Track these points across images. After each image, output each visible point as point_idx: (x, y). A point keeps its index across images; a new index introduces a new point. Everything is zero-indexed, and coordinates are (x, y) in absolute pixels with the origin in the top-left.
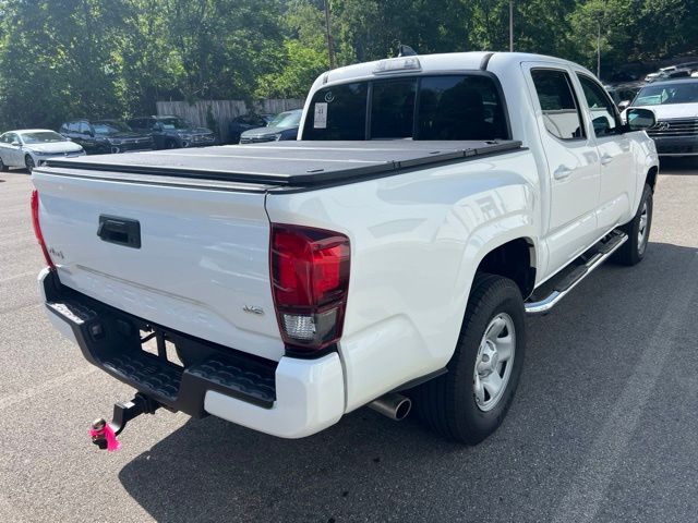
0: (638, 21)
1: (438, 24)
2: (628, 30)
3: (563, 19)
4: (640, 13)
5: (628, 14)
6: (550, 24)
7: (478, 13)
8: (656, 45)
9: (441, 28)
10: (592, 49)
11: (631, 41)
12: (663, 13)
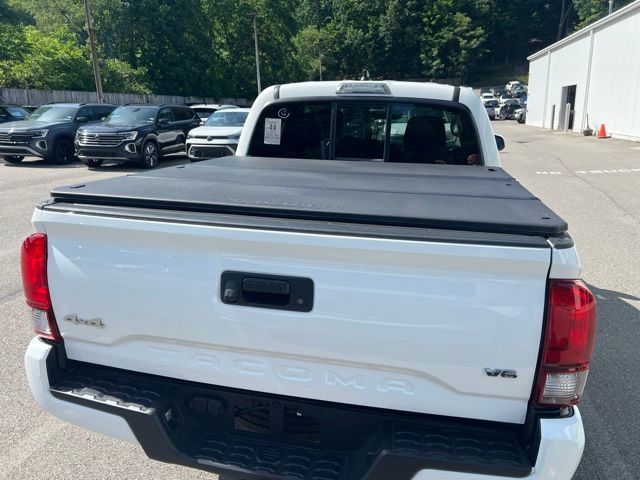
0: (342, 49)
1: (183, 30)
2: (335, 55)
3: (288, 41)
4: (342, 43)
5: (335, 42)
6: (279, 43)
7: (218, 25)
8: (355, 70)
9: (186, 35)
10: (311, 68)
11: (338, 65)
12: (360, 45)
